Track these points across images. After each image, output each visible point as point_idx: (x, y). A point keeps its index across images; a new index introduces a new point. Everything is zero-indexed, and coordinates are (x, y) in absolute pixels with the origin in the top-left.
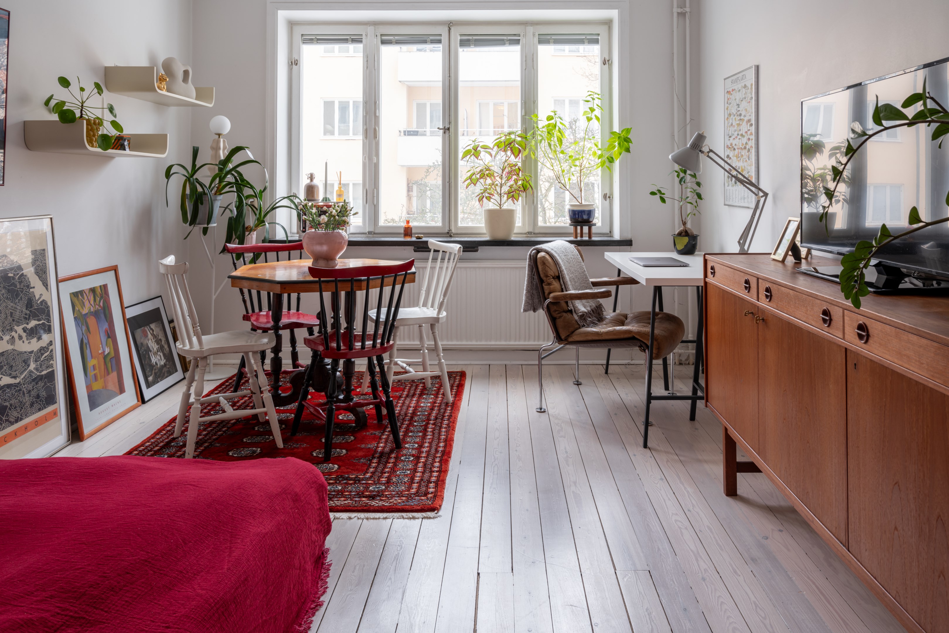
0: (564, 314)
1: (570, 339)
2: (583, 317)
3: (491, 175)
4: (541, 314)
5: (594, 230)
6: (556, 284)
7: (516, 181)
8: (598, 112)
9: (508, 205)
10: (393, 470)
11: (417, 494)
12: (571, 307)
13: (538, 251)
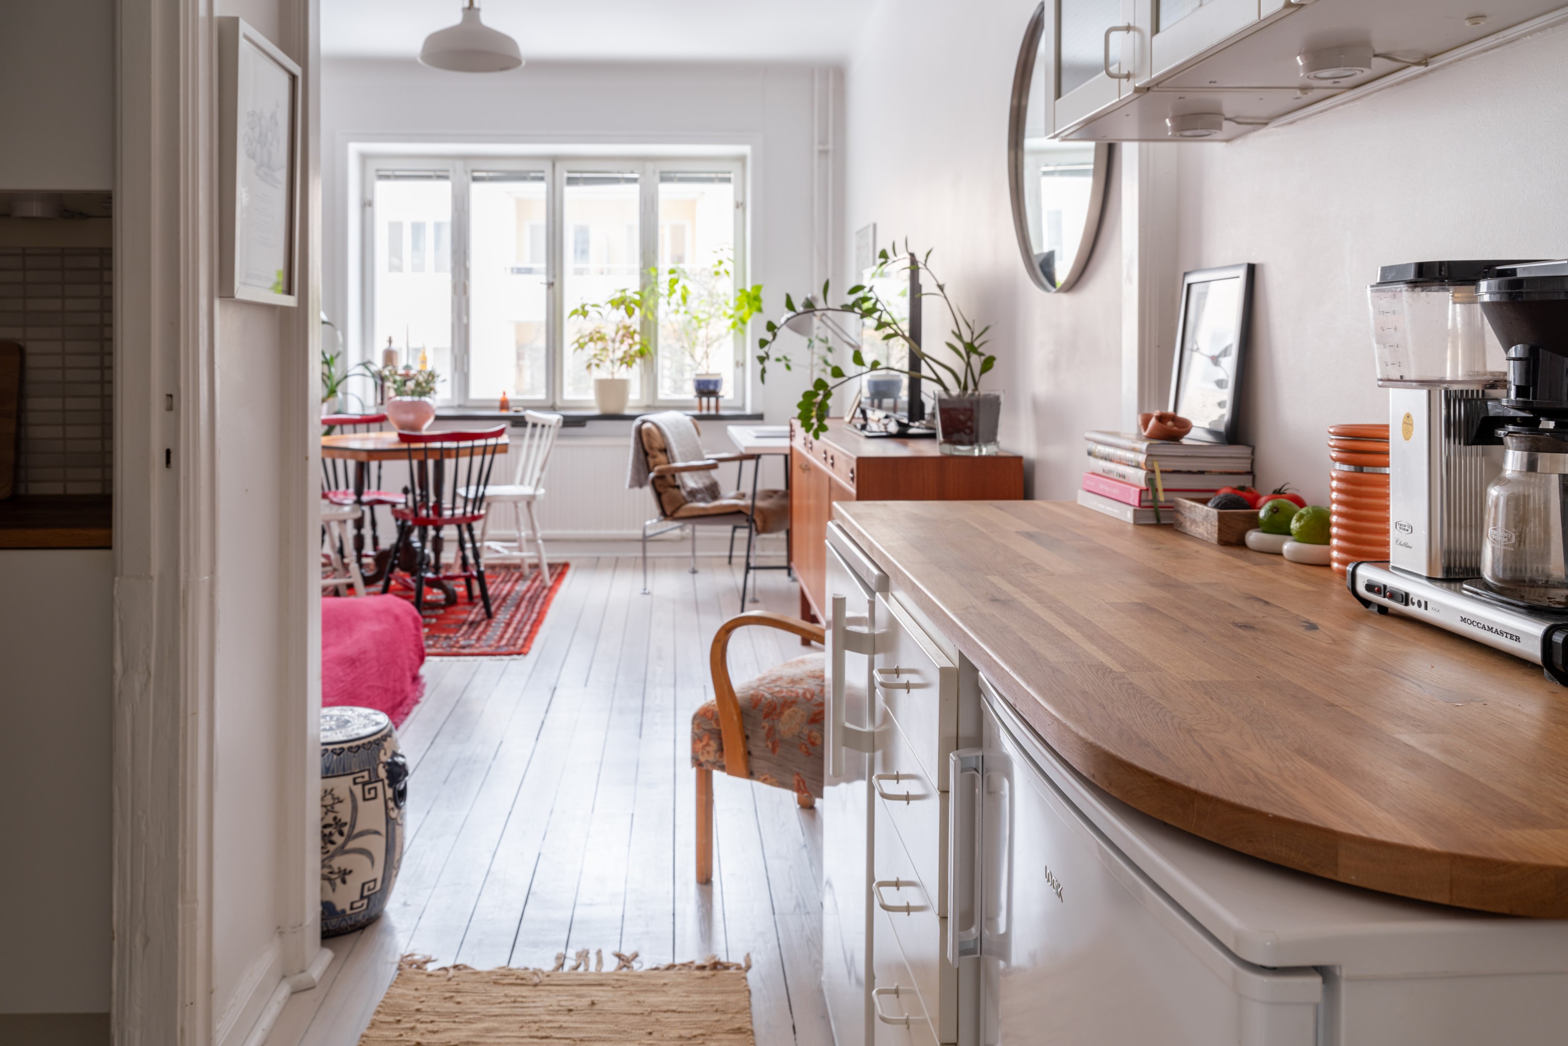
0: (671, 490)
1: (676, 515)
2: (693, 493)
3: (602, 339)
4: (648, 491)
5: (722, 402)
6: (661, 457)
7: (631, 346)
8: (729, 266)
9: (622, 373)
10: (484, 632)
11: (507, 645)
12: (678, 482)
13: (644, 422)
